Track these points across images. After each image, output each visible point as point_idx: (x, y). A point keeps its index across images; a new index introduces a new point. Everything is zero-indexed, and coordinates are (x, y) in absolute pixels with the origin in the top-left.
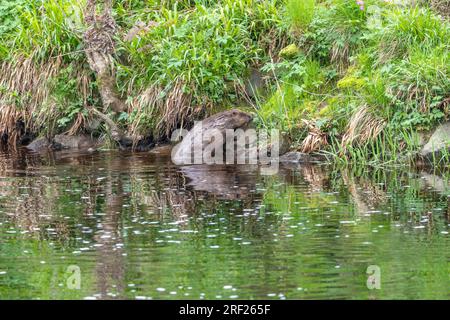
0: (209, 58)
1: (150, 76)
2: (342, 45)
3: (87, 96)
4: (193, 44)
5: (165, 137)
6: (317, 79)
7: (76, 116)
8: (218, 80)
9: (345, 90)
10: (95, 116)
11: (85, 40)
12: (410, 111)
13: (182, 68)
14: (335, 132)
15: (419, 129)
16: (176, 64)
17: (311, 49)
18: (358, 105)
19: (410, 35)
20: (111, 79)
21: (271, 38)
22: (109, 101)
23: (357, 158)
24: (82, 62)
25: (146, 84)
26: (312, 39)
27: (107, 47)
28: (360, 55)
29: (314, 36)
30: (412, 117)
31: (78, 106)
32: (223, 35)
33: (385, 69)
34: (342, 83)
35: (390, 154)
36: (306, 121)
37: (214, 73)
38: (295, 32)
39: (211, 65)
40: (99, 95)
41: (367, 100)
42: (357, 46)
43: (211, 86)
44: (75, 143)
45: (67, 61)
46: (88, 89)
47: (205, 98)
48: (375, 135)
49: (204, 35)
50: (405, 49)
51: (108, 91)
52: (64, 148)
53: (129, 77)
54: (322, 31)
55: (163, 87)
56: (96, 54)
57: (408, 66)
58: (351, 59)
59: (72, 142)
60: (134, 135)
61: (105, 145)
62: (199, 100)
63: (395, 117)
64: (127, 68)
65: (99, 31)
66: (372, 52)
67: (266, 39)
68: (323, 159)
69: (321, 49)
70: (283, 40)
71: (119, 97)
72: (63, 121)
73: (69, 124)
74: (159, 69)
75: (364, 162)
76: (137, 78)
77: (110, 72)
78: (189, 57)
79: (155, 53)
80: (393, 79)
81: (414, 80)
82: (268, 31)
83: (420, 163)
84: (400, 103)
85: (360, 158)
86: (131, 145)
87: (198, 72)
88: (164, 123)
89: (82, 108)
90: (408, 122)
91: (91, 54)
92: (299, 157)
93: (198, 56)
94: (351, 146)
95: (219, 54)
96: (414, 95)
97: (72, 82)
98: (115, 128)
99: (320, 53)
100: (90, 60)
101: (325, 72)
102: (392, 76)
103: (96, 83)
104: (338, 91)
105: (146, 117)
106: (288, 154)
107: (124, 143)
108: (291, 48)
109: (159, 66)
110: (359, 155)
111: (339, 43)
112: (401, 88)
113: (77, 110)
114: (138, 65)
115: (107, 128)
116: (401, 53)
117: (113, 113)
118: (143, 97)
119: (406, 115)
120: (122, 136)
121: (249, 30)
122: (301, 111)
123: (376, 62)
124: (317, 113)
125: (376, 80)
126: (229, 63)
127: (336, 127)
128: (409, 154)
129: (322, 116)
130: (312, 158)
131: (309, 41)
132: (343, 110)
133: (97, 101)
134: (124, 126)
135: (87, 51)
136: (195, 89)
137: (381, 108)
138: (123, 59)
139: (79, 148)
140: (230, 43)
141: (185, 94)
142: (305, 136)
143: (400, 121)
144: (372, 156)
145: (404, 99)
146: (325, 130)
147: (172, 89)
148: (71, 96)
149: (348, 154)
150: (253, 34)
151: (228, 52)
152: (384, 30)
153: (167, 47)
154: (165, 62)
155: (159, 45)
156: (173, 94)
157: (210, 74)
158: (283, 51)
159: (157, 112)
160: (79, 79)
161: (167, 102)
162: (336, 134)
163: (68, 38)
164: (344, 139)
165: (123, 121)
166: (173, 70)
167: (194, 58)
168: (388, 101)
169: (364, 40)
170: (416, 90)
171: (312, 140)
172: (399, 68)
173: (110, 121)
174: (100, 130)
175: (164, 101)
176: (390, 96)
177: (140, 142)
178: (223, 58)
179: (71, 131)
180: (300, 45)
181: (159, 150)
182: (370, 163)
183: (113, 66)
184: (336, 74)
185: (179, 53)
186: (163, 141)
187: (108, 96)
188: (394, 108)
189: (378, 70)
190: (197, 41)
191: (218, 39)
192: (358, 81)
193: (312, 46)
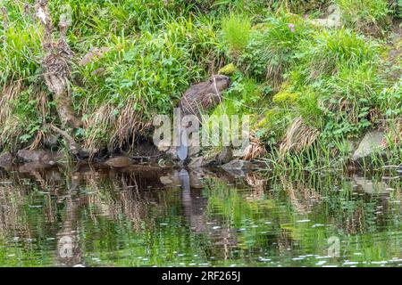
0: (157, 78)
1: (104, 95)
2: (276, 63)
3: (45, 115)
4: (142, 66)
5: (118, 149)
6: (254, 95)
7: (36, 132)
8: (165, 97)
9: (280, 104)
10: (53, 132)
11: (43, 65)
12: (340, 121)
13: (133, 88)
14: (273, 141)
15: (349, 136)
16: (128, 85)
17: (248, 68)
18: (293, 117)
19: (338, 54)
20: (68, 99)
21: (211, 59)
22: (67, 119)
23: (294, 163)
24: (41, 85)
25: (100, 103)
26: (249, 59)
27: (63, 70)
28: (292, 72)
29: (251, 56)
30: (343, 126)
31: (38, 124)
32: (167, 57)
33: (316, 84)
34: (278, 97)
35: (324, 159)
37: (162, 91)
38: (232, 54)
39: (158, 84)
40: (57, 114)
41: (302, 112)
42: (289, 65)
43: (159, 103)
44: (36, 157)
45: (27, 84)
46: (46, 109)
47: (154, 114)
48: (310, 143)
49: (151, 58)
50: (334, 66)
51: (65, 110)
52: (26, 161)
53: (83, 97)
54: (257, 52)
55: (116, 105)
56: (54, 77)
57: (337, 81)
58: (285, 76)
59: (34, 156)
60: (91, 148)
61: (63, 158)
62: (149, 116)
63: (327, 127)
64: (82, 89)
65: (55, 56)
66: (303, 69)
67: (207, 60)
68: (263, 166)
69: (257, 68)
70: (222, 60)
71: (75, 115)
72: (25, 138)
73: (30, 140)
74: (113, 90)
75: (301, 168)
76: (91, 98)
77: (66, 93)
78: (139, 78)
79: (109, 75)
80: (324, 94)
81: (343, 94)
82: (207, 52)
83: (351, 167)
84: (331, 114)
85: (297, 164)
86: (88, 157)
87: (147, 91)
88: (117, 137)
89: (41, 125)
90: (339, 131)
91: (49, 77)
92: (242, 165)
93: (147, 76)
94: (288, 154)
95: (165, 75)
96: (344, 107)
97: (32, 102)
98: (74, 142)
99: (256, 71)
100: (48, 83)
101: (261, 88)
102: (323, 90)
103: (53, 103)
104: (274, 104)
105: (100, 133)
106: (232, 162)
107: (81, 156)
108: (229, 67)
109: (112, 87)
110: (296, 161)
111: (273, 62)
112: (333, 101)
113: (37, 128)
114: (94, 86)
115: (65, 143)
116: (330, 70)
117: (70, 129)
118: (97, 114)
119: (337, 125)
120: (79, 149)
121: (190, 52)
123: (308, 78)
124: (256, 125)
125: (309, 95)
126: (175, 82)
127: (274, 137)
128: (341, 159)
129: (261, 127)
130: (253, 164)
131: (246, 61)
132: (280, 122)
133: (54, 118)
134: (80, 141)
135: (45, 75)
136: (145, 107)
137: (314, 119)
138: (78, 81)
139: (40, 161)
140: (175, 64)
141: (136, 111)
143: (331, 130)
144: (307, 161)
145: (335, 111)
146: (264, 139)
147: (124, 107)
148: (31, 115)
149: (286, 161)
150: (194, 56)
151: (173, 73)
152: (314, 50)
153: (118, 69)
154: (117, 83)
155: (111, 68)
156: (125, 112)
157: (158, 93)
158: (222, 70)
159: (111, 127)
160: (38, 99)
161: (120, 118)
162: (274, 143)
163: (26, 63)
164: (281, 147)
165: (80, 136)
166: (125, 90)
167: (144, 79)
168: (321, 112)
169: (296, 60)
170: (345, 102)
171: (252, 149)
172: (330, 84)
173: (68, 136)
174: (58, 144)
175: (117, 117)
176: (322, 108)
177: (96, 155)
178: (169, 78)
179: (32, 146)
180: (238, 65)
181: (113, 162)
182: (307, 168)
183: (69, 87)
184: (271, 90)
185: (130, 75)
186: (117, 152)
187: (66, 114)
188: (326, 119)
189: (310, 86)
190: (145, 64)
191: (163, 61)
192: (292, 96)
193: (249, 66)
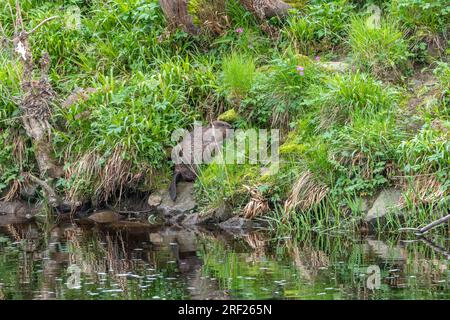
0: (149, 124)
1: (89, 142)
2: (283, 111)
3: (23, 162)
4: (132, 110)
5: (103, 202)
7: (12, 182)
8: (157, 146)
9: (286, 156)
10: (31, 182)
11: (21, 107)
12: (353, 177)
13: (121, 134)
14: (277, 197)
15: (362, 194)
16: (116, 131)
17: (251, 115)
18: (300, 171)
19: (352, 101)
20: (48, 145)
21: (209, 104)
22: (47, 167)
23: (301, 223)
24: (18, 129)
25: (84, 150)
26: (252, 105)
27: (44, 113)
28: (300, 121)
29: (254, 102)
30: (355, 183)
31: (15, 172)
32: (161, 101)
33: (327, 135)
34: (283, 148)
35: (334, 219)
36: (248, 187)
37: (153, 138)
38: (233, 99)
39: (150, 131)
40: (35, 161)
41: (310, 166)
42: (297, 112)
43: (151, 152)
44: (11, 209)
45: (3, 127)
46: (24, 155)
47: (145, 164)
48: (318, 201)
49: (142, 101)
50: (347, 115)
51: (45, 157)
52: (1, 214)
53: (66, 143)
54: (262, 96)
55: (102, 153)
56: (33, 120)
57: (350, 132)
58: (292, 125)
59: (9, 209)
60: (73, 201)
61: (42, 211)
62: (139, 166)
63: (338, 183)
64: (64, 134)
65: (35, 97)
66: (312, 118)
67: (205, 104)
68: (266, 225)
69: (261, 115)
70: (222, 105)
71: (56, 164)
73: (5, 190)
74: (98, 136)
75: (308, 228)
76: (75, 145)
77: (47, 138)
78: (129, 124)
79: (94, 120)
80: (336, 145)
81: (356, 146)
82: (205, 96)
83: (364, 229)
84: (343, 169)
85: (304, 223)
86: (69, 211)
87: (138, 138)
88: (103, 189)
89: (18, 174)
90: (351, 188)
91: (28, 120)
92: (242, 223)
93: (137, 122)
94: (294, 212)
95: (158, 120)
96: (357, 161)
97: (8, 148)
98: (53, 194)
99: (260, 119)
100: (27, 127)
102: (335, 142)
103: (32, 149)
105: (84, 184)
106: (231, 220)
107: (62, 209)
108: (230, 114)
109: (98, 132)
110: (302, 220)
112: (345, 154)
113: (13, 177)
114: (79, 131)
115: (44, 194)
116: (342, 119)
117: (50, 179)
118: (81, 163)
119: (349, 181)
120: (60, 202)
121: (186, 96)
122: (242, 176)
123: (318, 128)
124: (258, 179)
125: (319, 146)
126: (168, 128)
127: (278, 192)
128: (353, 220)
129: (264, 181)
130: (255, 224)
131: (249, 107)
132: (285, 176)
133: (33, 166)
134: (61, 192)
135: (24, 118)
136: (135, 156)
137: (323, 174)
138: (60, 125)
139: (16, 214)
140: (169, 108)
141: (125, 160)
142: (247, 201)
143: (343, 187)
144: (315, 221)
145: (348, 165)
146: (267, 195)
147: (111, 156)
148: (7, 162)
149: (291, 220)
150: (190, 100)
151: (167, 118)
152: (325, 96)
154: (104, 128)
155: (98, 112)
156: (112, 161)
157: (150, 140)
158: (222, 116)
159: (96, 177)
160: (14, 145)
161: (107, 168)
162: (278, 199)
163: (3, 104)
164: (286, 205)
165: (61, 187)
166: (113, 137)
167: (134, 124)
168: (331, 166)
169: (305, 106)
170: (358, 155)
171: (254, 206)
172: (342, 134)
173: (48, 187)
174: (36, 195)
175: (103, 167)
176: (333, 162)
177: (79, 208)
178: (162, 124)
179: (7, 197)
180: (240, 111)
181: (98, 216)
182: (314, 229)
183: (50, 132)
185: (118, 120)
186: (102, 206)
187: (45, 162)
188: (337, 174)
189: (320, 136)
190: (136, 107)
191: (156, 105)
192: (299, 147)
193: (252, 112)
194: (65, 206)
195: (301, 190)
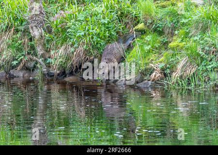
0: (98, 31)
1: (65, 40)
3: (27, 50)
5: (72, 72)
6: (156, 43)
7: (21, 60)
8: (103, 42)
9: (173, 49)
10: (31, 60)
11: (28, 20)
12: (211, 61)
13: (84, 36)
15: (216, 70)
16: (81, 34)
18: (182, 57)
19: (210, 20)
20: (42, 41)
22: (41, 53)
23: (182, 84)
24: (26, 32)
25: (62, 44)
27: (40, 24)
28: (181, 30)
30: (212, 64)
31: (23, 55)
32: (104, 19)
33: (196, 38)
34: (172, 45)
35: (200, 83)
36: (152, 65)
37: (101, 38)
38: (144, 18)
39: (99, 34)
40: (34, 49)
41: (187, 54)
43: (99, 45)
44: (21, 74)
45: (17, 31)
46: (28, 46)
47: (96, 52)
48: (192, 73)
51: (40, 47)
52: (15, 77)
53: (52, 40)
56: (34, 28)
58: (176, 32)
59: (20, 74)
60: (56, 71)
61: (37, 75)
62: (93, 53)
63: (203, 64)
64: (51, 35)
65: (36, 15)
66: (187, 29)
68: (162, 85)
69: (158, 27)
71: (46, 51)
72: (15, 63)
73: (18, 64)
75: (186, 87)
77: (41, 37)
78: (88, 30)
79: (69, 28)
80: (203, 44)
81: (213, 45)
83: (217, 88)
84: (205, 56)
85: (184, 85)
86: (54, 76)
87: (92, 38)
88: (72, 64)
89: (25, 56)
90: (210, 66)
91: (32, 27)
92: (150, 84)
93: (93, 29)
94: (179, 78)
95: (103, 29)
96: (213, 52)
97: (20, 42)
98: (45, 67)
99: (158, 29)
100: (31, 31)
101: (160, 39)
102: (201, 42)
103: (33, 43)
105: (62, 62)
106: (144, 82)
107: (49, 75)
108: (141, 26)
112: (207, 48)
113: (22, 57)
115: (39, 66)
116: (205, 29)
117: (43, 59)
118: (60, 51)
119: (209, 63)
120: (48, 71)
121: (117, 16)
122: (149, 59)
123: (190, 34)
124: (158, 61)
125: (190, 43)
126: (108, 33)
127: (169, 68)
128: (211, 83)
129: (161, 62)
130: (156, 84)
133: (32, 52)
134: (49, 66)
135: (30, 26)
136: (91, 48)
137: (195, 59)
138: (49, 31)
139: (23, 77)
140: (109, 23)
141: (85, 50)
142: (152, 73)
143: (205, 66)
144: (190, 83)
145: (208, 54)
146: (163, 70)
147: (78, 47)
148: (19, 50)
149: (177, 82)
150: (119, 18)
151: (108, 28)
152: (195, 18)
154: (74, 33)
155: (71, 24)
156: (79, 50)
157: (99, 39)
158: (136, 27)
159: (68, 58)
160: (23, 40)
161: (75, 53)
162: (169, 72)
163: (17, 18)
165: (49, 63)
166: (79, 37)
167: (91, 31)
168: (199, 55)
169: (183, 23)
170: (214, 49)
171: (156, 75)
172: (205, 38)
173: (42, 63)
174: (35, 67)
175: (73, 53)
176: (200, 53)
177: (58, 75)
178: (105, 31)
179: (19, 68)
180: (147, 25)
181: (69, 79)
182: (190, 88)
183: (43, 34)
184: (166, 40)
185: (82, 28)
186: (71, 74)
187: (41, 50)
188: (202, 59)
189: (191, 39)
190: (91, 22)
191: (102, 21)
192: (180, 44)
193: (154, 26)
194: (51, 73)
195: (183, 67)
